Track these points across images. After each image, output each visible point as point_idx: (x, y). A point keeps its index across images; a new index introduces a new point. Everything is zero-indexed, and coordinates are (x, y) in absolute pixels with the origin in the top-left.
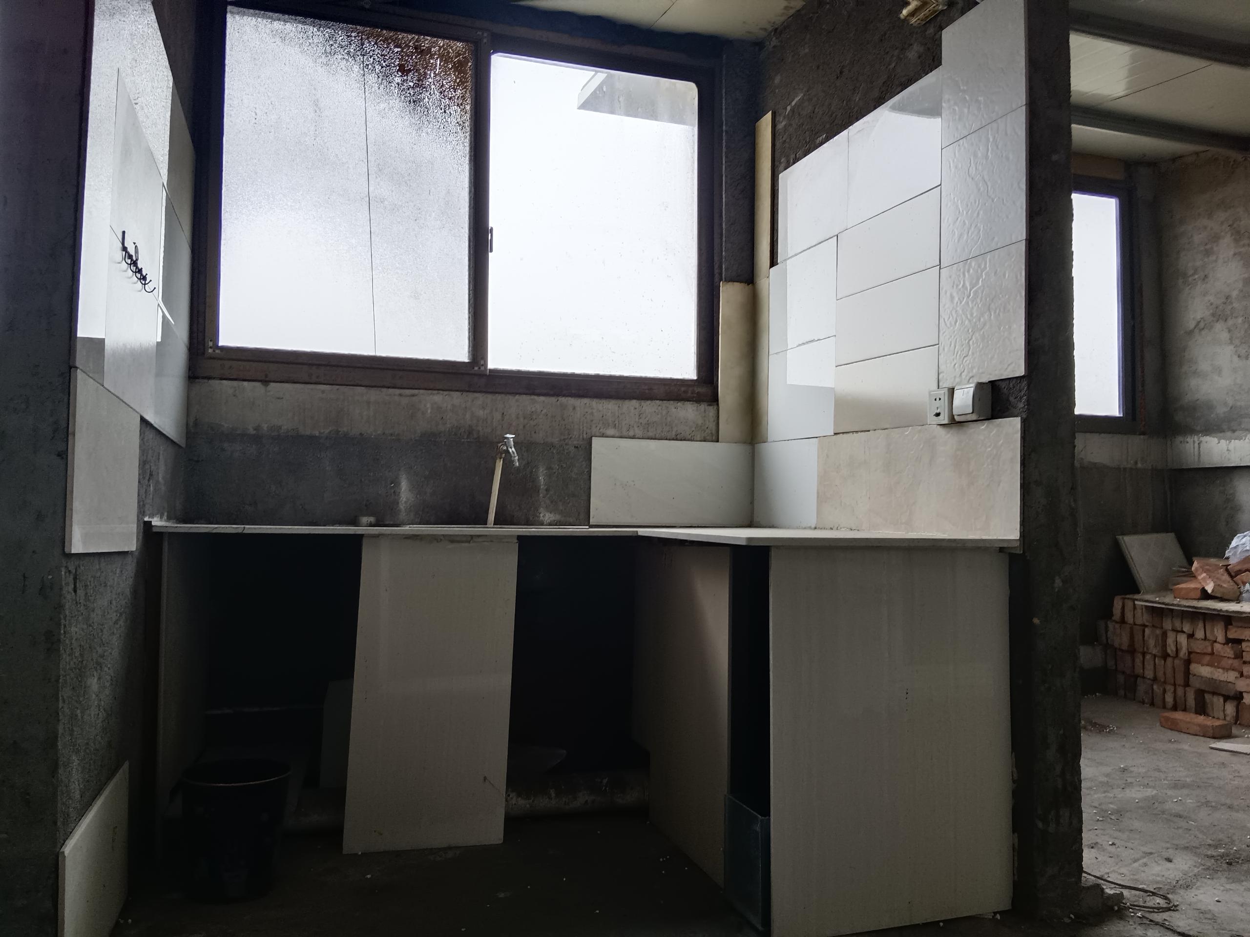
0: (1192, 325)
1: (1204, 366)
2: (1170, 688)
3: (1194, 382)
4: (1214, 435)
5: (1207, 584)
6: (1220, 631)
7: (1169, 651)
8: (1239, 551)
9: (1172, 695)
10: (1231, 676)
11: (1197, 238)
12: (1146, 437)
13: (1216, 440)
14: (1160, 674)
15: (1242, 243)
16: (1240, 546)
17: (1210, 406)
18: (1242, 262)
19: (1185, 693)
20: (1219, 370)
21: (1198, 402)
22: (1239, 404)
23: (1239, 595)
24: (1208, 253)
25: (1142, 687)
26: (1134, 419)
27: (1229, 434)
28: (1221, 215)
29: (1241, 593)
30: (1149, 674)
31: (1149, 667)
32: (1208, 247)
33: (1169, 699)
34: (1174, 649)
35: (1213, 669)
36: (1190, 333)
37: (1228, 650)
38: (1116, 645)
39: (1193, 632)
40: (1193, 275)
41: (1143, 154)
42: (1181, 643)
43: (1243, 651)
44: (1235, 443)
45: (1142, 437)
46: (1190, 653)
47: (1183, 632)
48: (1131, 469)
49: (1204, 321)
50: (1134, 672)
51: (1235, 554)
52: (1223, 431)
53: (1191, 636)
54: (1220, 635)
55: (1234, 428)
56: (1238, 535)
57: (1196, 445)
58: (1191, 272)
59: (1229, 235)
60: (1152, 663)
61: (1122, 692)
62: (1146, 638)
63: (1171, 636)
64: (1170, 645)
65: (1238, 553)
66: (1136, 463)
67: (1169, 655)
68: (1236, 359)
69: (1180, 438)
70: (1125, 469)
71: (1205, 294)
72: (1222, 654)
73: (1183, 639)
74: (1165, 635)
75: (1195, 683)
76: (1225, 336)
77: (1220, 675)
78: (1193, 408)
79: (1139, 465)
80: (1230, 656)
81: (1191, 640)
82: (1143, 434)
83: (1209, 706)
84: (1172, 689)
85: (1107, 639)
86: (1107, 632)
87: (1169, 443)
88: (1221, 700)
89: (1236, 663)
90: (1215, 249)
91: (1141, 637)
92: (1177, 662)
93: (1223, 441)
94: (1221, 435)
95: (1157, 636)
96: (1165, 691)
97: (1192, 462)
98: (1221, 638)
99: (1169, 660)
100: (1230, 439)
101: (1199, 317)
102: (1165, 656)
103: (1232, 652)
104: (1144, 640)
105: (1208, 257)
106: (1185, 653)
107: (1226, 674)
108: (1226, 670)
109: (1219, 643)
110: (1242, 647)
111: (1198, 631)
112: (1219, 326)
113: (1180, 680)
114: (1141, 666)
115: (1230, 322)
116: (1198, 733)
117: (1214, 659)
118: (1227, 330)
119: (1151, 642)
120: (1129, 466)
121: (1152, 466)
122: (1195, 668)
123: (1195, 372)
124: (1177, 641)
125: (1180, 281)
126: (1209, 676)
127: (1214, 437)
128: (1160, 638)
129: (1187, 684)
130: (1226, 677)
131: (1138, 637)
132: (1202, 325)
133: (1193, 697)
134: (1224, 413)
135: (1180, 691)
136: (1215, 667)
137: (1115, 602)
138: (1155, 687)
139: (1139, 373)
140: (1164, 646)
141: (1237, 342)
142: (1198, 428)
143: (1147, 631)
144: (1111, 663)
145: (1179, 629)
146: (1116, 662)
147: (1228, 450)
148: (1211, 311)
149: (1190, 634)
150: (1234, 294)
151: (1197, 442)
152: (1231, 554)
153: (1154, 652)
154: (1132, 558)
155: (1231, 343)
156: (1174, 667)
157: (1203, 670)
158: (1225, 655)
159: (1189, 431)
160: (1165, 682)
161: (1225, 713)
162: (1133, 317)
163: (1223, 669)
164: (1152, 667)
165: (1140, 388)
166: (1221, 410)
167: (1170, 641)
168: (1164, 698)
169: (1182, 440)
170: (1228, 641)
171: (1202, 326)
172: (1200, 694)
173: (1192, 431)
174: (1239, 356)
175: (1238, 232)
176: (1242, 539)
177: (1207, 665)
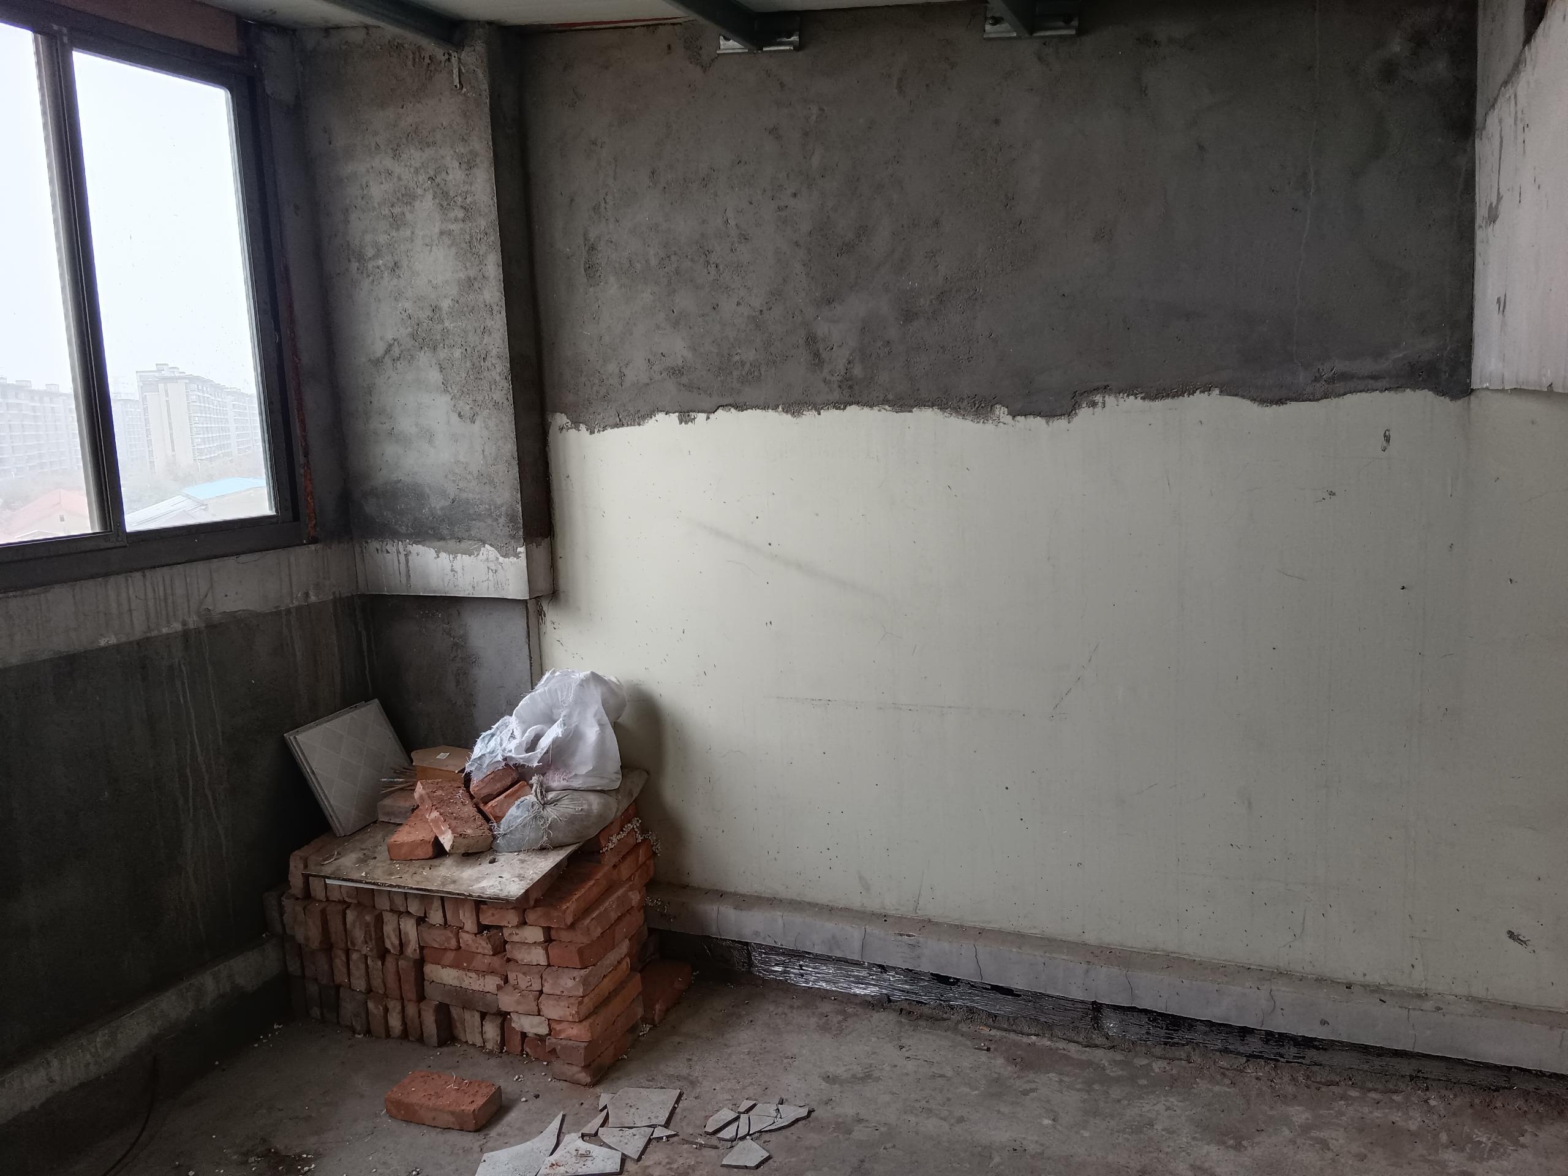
0: (379, 349)
1: (406, 424)
2: (394, 1006)
3: (390, 451)
4: (427, 543)
5: (443, 833)
6: (468, 914)
7: (388, 945)
8: (487, 762)
9: (399, 1016)
10: (490, 983)
11: (378, 191)
12: (319, 546)
13: (431, 552)
14: (377, 983)
15: (452, 215)
16: (487, 755)
17: (419, 494)
18: (454, 250)
19: (419, 1012)
20: (429, 436)
21: (399, 485)
22: (464, 495)
23: (492, 842)
24: (397, 222)
25: (348, 1008)
26: (296, 517)
27: (452, 543)
28: (415, 156)
29: (495, 838)
30: (360, 984)
31: (358, 972)
32: (397, 210)
33: (395, 1022)
34: (397, 942)
35: (461, 972)
36: (378, 362)
37: (484, 944)
38: (300, 937)
39: (425, 913)
40: (376, 256)
41: (271, 10)
42: (407, 934)
43: (506, 942)
44: (463, 560)
45: (313, 547)
46: (422, 948)
47: (408, 913)
48: (299, 609)
49: (400, 345)
50: (333, 981)
51: (479, 769)
52: (442, 538)
53: (421, 921)
54: (470, 922)
55: (460, 535)
56: (484, 734)
57: (402, 558)
58: (370, 252)
59: (429, 196)
60: (363, 966)
61: (316, 1012)
62: (348, 926)
63: (390, 919)
64: (389, 937)
65: (485, 766)
66: (307, 595)
67: (387, 951)
68: (455, 417)
69: (374, 545)
70: (288, 611)
71: (398, 296)
72: (474, 950)
73: (409, 927)
74: (379, 921)
75: (435, 997)
76: (434, 376)
77: (473, 983)
78: (392, 494)
79: (313, 598)
80: (486, 952)
81: (423, 928)
82: (314, 541)
83: (458, 1025)
84: (399, 1008)
85: (284, 926)
86: (281, 915)
87: (357, 549)
88: (477, 1016)
89: (497, 962)
90: (409, 216)
91: (341, 927)
92: (402, 963)
93: (443, 555)
94: (441, 543)
95: (367, 925)
96: (386, 1010)
97: (396, 585)
98: (470, 925)
99: (390, 962)
100: (454, 553)
101: (389, 336)
102: (383, 954)
103: (490, 946)
104: (345, 929)
105: (398, 229)
106: (415, 950)
107: (482, 979)
108: (482, 973)
109: (467, 932)
110: (502, 934)
111: (432, 912)
112: (424, 358)
113: (410, 992)
114: (345, 970)
115: (443, 354)
116: (452, 1126)
117: (462, 959)
118: (438, 367)
119: (359, 934)
120: (296, 603)
121: (334, 593)
122: (432, 971)
123: (391, 433)
124: (400, 929)
125: (355, 265)
126: (456, 983)
127: (429, 547)
128: (373, 929)
129: (421, 997)
130: (482, 985)
131: (335, 925)
132: (396, 351)
133: (432, 1018)
134: (442, 509)
135: (411, 1010)
136: (464, 969)
137: (292, 864)
138: (371, 1005)
139: (297, 430)
140: (381, 939)
141: (455, 390)
142: (403, 530)
143: (350, 916)
144: (294, 967)
145: (402, 909)
146: (302, 963)
147: (452, 570)
148: (410, 329)
149: (420, 917)
150: (446, 304)
151: (403, 553)
152: (473, 769)
153: (365, 950)
154: (313, 773)
155: (446, 391)
156: (398, 972)
157: (444, 975)
158: (478, 951)
159: (385, 531)
160: (385, 995)
161: (484, 1037)
162: (277, 329)
163: (476, 971)
164: (363, 971)
165: (302, 459)
166: (438, 504)
167: (389, 929)
168: (387, 1021)
169: (379, 547)
170: (482, 928)
171: (396, 354)
172: (443, 1012)
173: (396, 535)
174: (460, 415)
175: (445, 194)
176: (489, 741)
177: (451, 966)
